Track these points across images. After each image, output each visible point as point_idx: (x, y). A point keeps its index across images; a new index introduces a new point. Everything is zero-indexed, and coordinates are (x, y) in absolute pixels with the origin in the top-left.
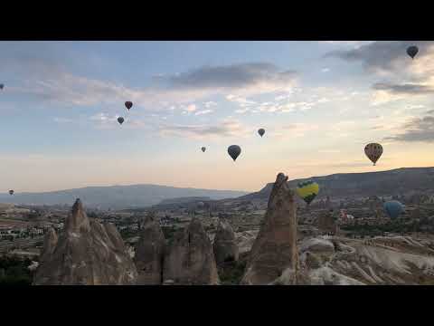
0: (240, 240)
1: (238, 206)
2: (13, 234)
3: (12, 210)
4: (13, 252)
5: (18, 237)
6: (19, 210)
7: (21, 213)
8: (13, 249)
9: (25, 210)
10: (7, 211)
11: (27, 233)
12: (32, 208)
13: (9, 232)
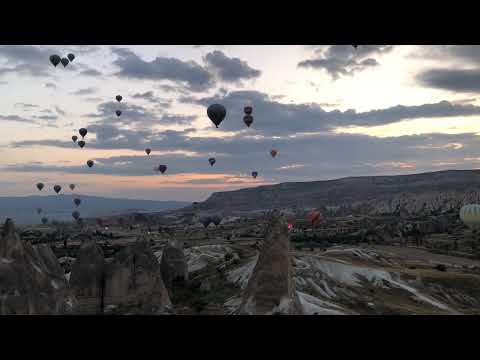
0: (188, 258)
1: (180, 218)
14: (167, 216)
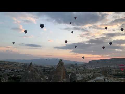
0: (79, 76)
1: (82, 66)
2: (19, 71)
3: (19, 64)
4: (18, 75)
5: (20, 71)
6: (21, 64)
7: (22, 65)
8: (18, 74)
9: (23, 64)
10: (18, 64)
11: (23, 71)
12: (25, 64)
13: (18, 70)
14: (79, 66)
